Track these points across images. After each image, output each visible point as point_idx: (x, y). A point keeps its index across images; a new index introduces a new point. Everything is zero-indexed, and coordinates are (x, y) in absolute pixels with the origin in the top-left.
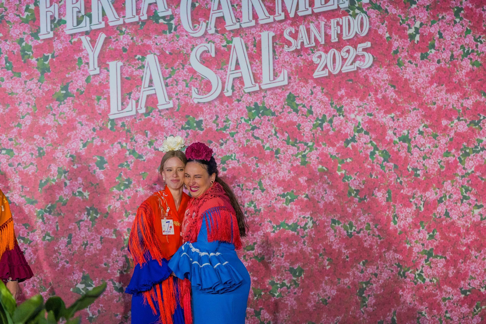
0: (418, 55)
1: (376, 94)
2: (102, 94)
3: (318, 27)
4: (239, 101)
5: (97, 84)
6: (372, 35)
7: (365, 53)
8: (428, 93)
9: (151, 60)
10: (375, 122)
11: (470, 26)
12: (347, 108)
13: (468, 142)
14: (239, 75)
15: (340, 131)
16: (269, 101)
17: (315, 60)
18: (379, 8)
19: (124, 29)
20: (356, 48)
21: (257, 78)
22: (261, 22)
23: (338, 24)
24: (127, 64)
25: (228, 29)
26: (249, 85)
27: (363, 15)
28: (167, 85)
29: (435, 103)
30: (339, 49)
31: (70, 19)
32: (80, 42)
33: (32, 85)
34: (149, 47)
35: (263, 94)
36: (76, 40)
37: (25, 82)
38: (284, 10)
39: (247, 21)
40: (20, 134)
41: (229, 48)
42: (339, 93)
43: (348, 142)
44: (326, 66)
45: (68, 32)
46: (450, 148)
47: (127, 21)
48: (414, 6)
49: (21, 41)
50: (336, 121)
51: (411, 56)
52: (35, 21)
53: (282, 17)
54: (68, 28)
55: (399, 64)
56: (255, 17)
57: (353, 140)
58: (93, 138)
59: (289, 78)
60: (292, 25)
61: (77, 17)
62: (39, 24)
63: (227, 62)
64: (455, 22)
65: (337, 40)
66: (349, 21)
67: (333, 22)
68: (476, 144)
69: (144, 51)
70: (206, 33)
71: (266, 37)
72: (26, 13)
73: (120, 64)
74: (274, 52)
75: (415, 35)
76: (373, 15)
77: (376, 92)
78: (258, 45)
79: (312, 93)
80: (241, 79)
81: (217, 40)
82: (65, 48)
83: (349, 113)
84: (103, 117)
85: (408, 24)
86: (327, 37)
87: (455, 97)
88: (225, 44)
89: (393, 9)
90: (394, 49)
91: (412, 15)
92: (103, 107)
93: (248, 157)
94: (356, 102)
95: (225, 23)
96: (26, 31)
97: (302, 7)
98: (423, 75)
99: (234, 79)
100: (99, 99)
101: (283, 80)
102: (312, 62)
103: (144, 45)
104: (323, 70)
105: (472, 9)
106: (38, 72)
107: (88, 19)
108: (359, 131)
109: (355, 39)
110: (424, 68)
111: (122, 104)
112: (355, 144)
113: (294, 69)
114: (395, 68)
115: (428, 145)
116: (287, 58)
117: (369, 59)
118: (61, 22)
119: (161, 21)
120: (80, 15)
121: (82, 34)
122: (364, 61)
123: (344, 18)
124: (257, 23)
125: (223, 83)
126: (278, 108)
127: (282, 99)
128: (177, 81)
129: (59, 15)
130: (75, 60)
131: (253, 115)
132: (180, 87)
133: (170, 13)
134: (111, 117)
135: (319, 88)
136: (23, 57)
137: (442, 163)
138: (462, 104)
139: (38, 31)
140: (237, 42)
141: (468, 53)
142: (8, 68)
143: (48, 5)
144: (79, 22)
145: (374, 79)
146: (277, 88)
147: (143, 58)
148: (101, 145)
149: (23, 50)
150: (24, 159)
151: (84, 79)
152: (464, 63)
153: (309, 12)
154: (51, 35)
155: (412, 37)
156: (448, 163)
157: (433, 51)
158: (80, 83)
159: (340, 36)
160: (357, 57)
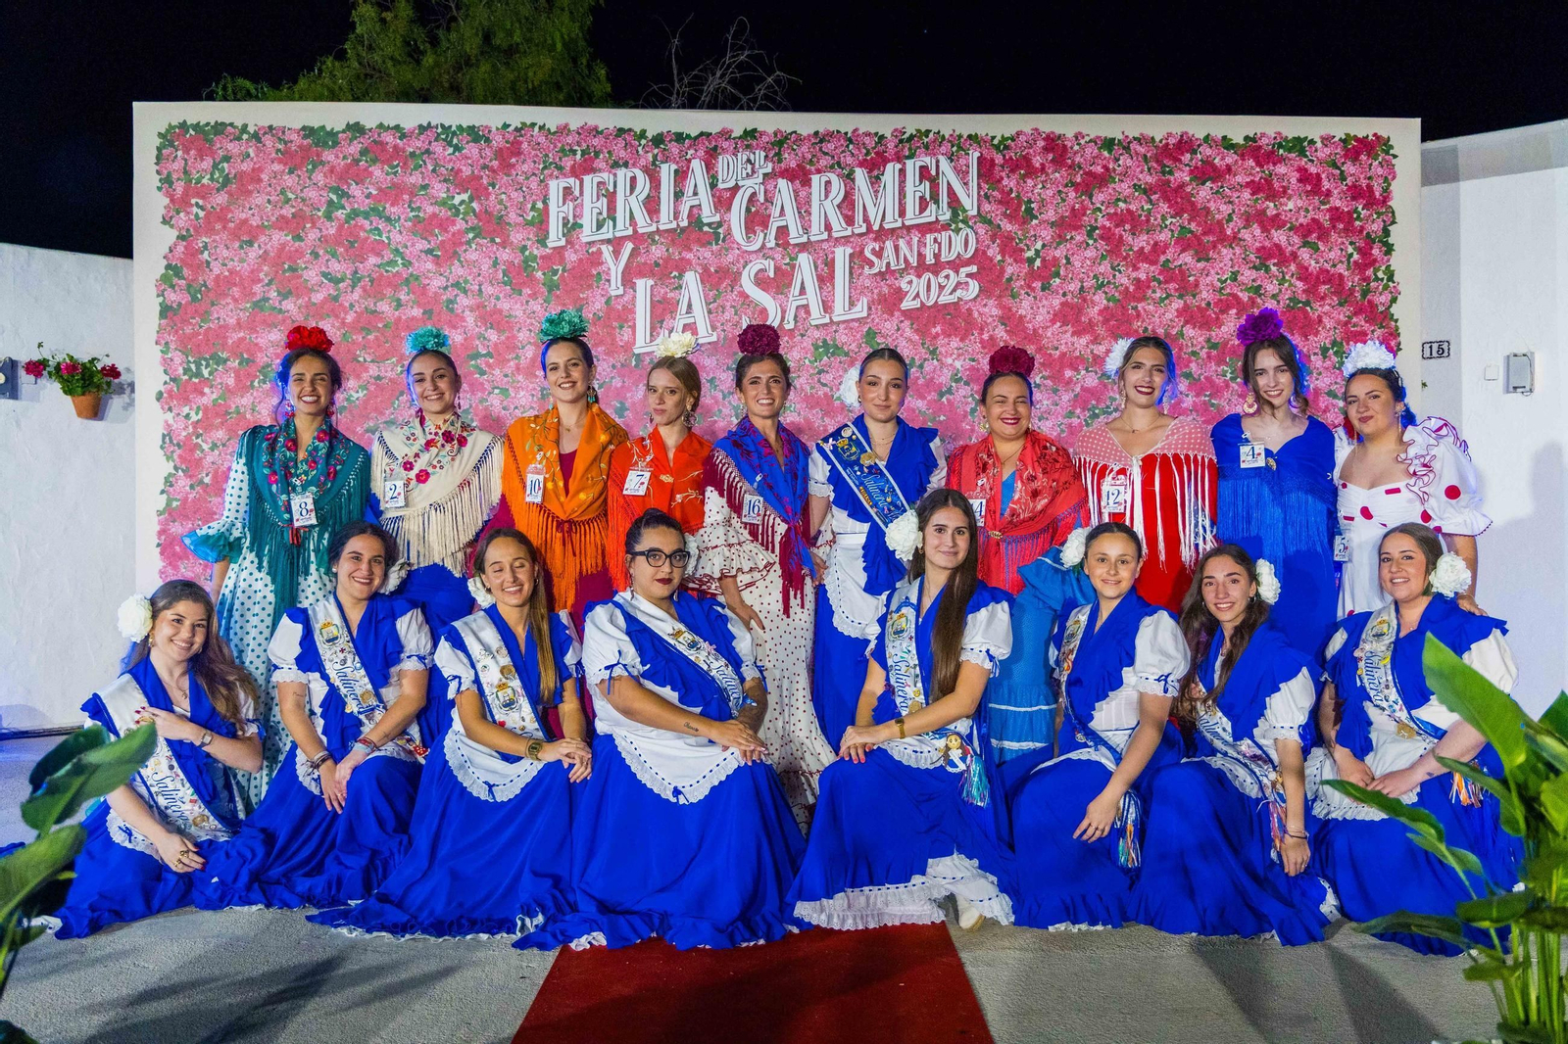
0: (1037, 285)
1: (981, 334)
2: (626, 321)
3: (909, 244)
4: (802, 335)
5: (620, 307)
6: (980, 257)
7: (969, 280)
8: (1049, 334)
9: (691, 279)
10: (978, 370)
11: (1106, 250)
12: (943, 350)
13: (1098, 400)
14: (804, 302)
15: (932, 379)
16: (842, 338)
17: (904, 286)
18: (990, 222)
19: (657, 238)
20: (957, 272)
21: (827, 307)
22: (835, 235)
23: (935, 240)
24: (659, 283)
25: (792, 242)
26: (817, 315)
27: (969, 230)
28: (710, 312)
29: (1057, 349)
30: (936, 274)
31: (588, 222)
32: (600, 252)
33: (536, 306)
34: (689, 262)
35: (834, 328)
36: (594, 249)
37: (527, 302)
38: (866, 220)
39: (817, 233)
40: (518, 369)
41: (793, 267)
42: (934, 331)
43: (942, 395)
44: (918, 295)
45: (585, 240)
46: (1074, 407)
47: (662, 228)
48: (1035, 222)
49: (525, 248)
50: (928, 367)
51: (1029, 287)
52: (541, 224)
53: (864, 229)
54: (584, 234)
55: (1013, 297)
56: (828, 227)
57: (949, 391)
58: (612, 378)
59: (870, 308)
60: (875, 240)
61: (598, 220)
62: (548, 226)
63: (790, 285)
64: (1088, 244)
65: (933, 262)
66: (950, 237)
67: (929, 238)
68: (1108, 403)
69: (682, 267)
70: (763, 246)
71: (841, 255)
72: (532, 213)
73: (651, 282)
74: (851, 273)
75: (1035, 260)
76: (982, 232)
77: (982, 330)
78: (830, 264)
79: (898, 329)
80: (806, 307)
81: (778, 257)
82: (581, 260)
83: (946, 357)
84: (626, 351)
85: (1026, 245)
86: (921, 256)
87: (1084, 341)
88: (788, 261)
89: (1008, 225)
90: (1007, 276)
91: (1033, 233)
92: (626, 338)
93: (812, 408)
94: (955, 343)
95: (788, 235)
96: (531, 236)
97: (889, 218)
98: (1043, 311)
99: (797, 307)
100: (621, 327)
101: (861, 310)
102: (900, 288)
103: (682, 259)
104: (914, 299)
105: (1110, 228)
106: (544, 289)
107: (611, 223)
108: (957, 381)
109: (957, 261)
110: (1044, 302)
111: (651, 335)
112: (951, 397)
113: (875, 297)
114: (1008, 301)
115: (1045, 402)
116: (867, 283)
117: (974, 287)
118: (577, 226)
119: (706, 229)
120: (601, 218)
121: (603, 242)
122: (967, 290)
123: (943, 233)
124: (830, 235)
125: (784, 312)
126: (853, 346)
127: (858, 336)
128: (723, 307)
129: (574, 216)
130: (593, 276)
131: (820, 354)
132: (727, 315)
133: (717, 218)
134: (636, 351)
135: (907, 323)
136: (526, 269)
137: (1063, 426)
138: (1092, 352)
139: (546, 236)
140: (804, 260)
141: (1102, 285)
142: (505, 284)
143: (561, 204)
144: (600, 226)
145: (980, 314)
146: (853, 320)
147: (681, 276)
148: (622, 387)
149: (526, 261)
150: (523, 402)
151: (603, 300)
152: (1096, 298)
153: (899, 224)
154: (563, 242)
155: (1031, 261)
156: (1070, 426)
157: (1058, 280)
158: (598, 306)
159: (937, 256)
160: (958, 284)
